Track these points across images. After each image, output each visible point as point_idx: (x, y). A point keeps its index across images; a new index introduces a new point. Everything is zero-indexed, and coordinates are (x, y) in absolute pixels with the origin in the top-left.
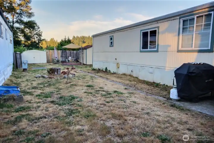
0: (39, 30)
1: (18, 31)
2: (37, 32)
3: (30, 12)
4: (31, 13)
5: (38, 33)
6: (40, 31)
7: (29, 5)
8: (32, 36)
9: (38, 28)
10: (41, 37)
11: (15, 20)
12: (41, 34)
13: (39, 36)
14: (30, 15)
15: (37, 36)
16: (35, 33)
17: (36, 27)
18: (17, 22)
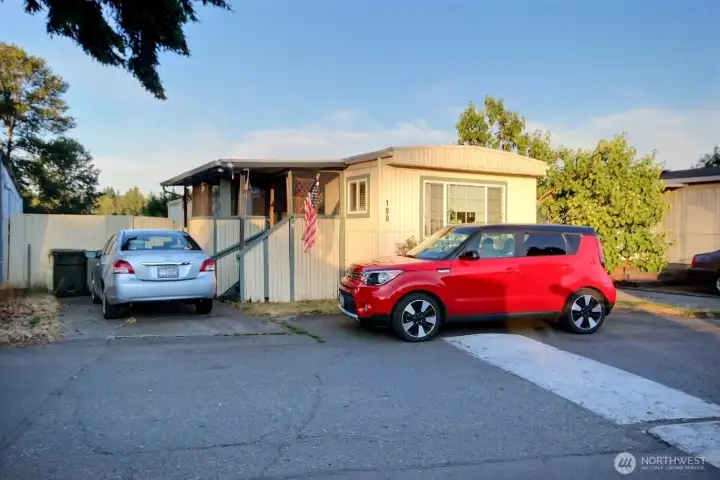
0: (88, 165)
1: (21, 170)
2: (82, 169)
3: (63, 115)
4: (65, 121)
5: (86, 173)
6: (91, 167)
7: (62, 97)
8: (67, 182)
9: (85, 158)
10: (96, 186)
11: (15, 138)
12: (94, 176)
13: (88, 183)
14: (62, 124)
15: (81, 183)
16: (77, 173)
17: (80, 157)
18: (22, 144)
